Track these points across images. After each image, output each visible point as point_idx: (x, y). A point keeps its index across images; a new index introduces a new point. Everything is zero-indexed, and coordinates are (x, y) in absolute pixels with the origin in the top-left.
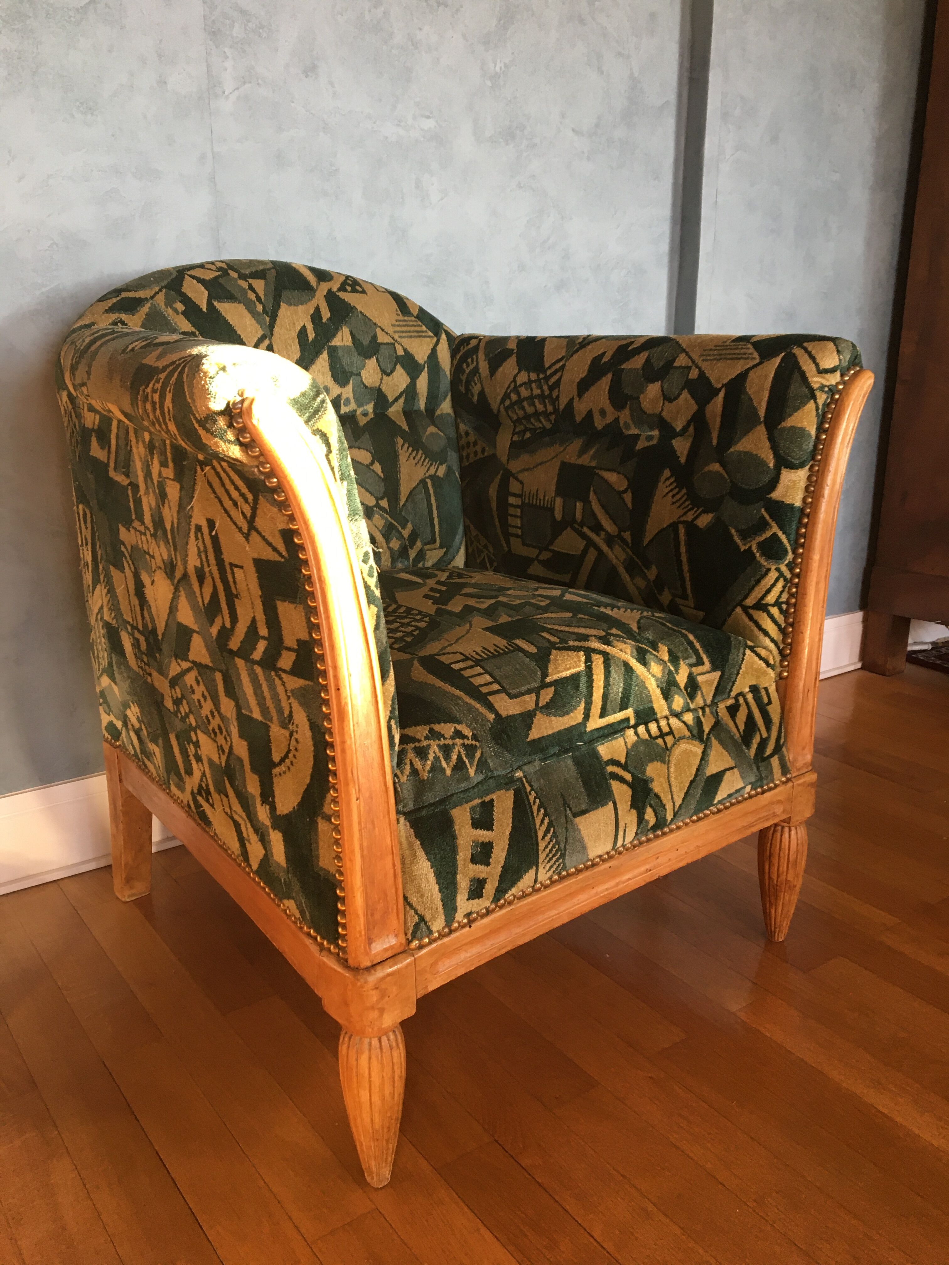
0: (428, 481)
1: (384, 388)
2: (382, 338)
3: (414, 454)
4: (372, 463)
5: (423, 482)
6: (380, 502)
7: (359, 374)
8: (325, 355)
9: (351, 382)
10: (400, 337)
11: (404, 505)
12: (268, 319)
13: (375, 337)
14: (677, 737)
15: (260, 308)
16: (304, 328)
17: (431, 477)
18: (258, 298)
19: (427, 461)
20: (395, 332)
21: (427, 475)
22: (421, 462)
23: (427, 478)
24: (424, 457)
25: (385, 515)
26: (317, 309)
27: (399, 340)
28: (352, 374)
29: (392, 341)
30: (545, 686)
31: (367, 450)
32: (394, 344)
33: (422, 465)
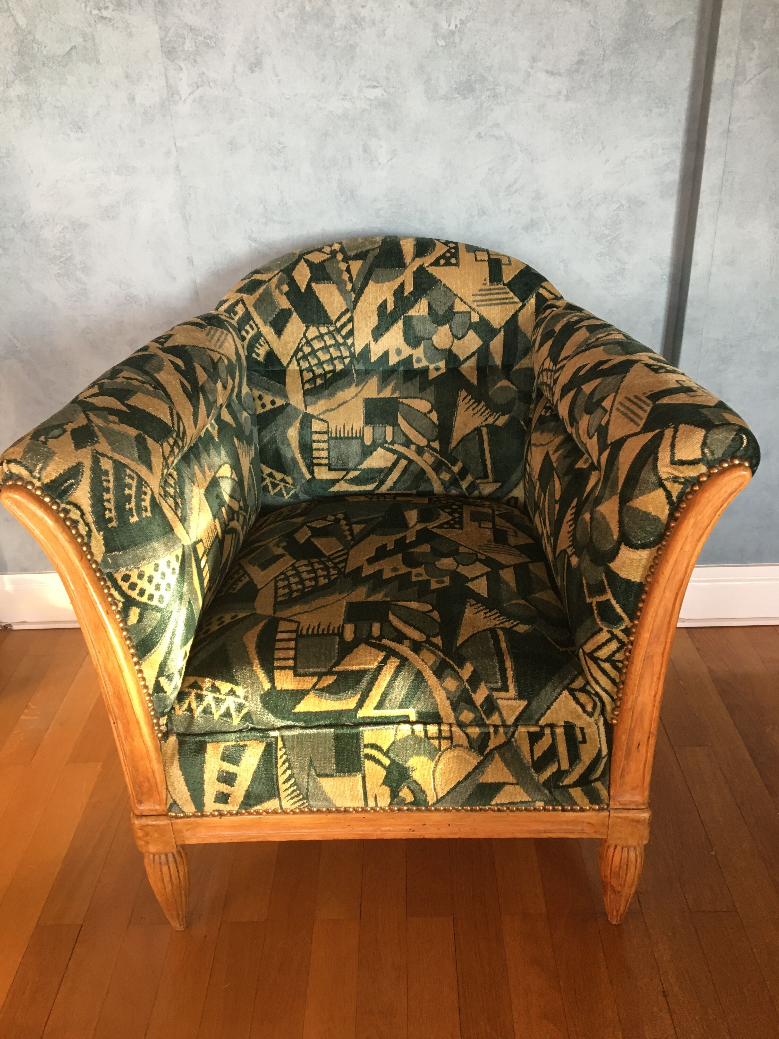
0: (484, 430)
1: (454, 350)
2: (459, 307)
3: (474, 406)
4: (430, 411)
5: (478, 430)
6: (431, 443)
7: (431, 339)
8: (400, 323)
9: (422, 345)
10: (478, 306)
11: (454, 448)
12: (354, 296)
13: (452, 306)
14: (454, 744)
15: (349, 286)
16: (385, 302)
17: (486, 426)
18: (351, 279)
19: (487, 412)
20: (474, 301)
21: (484, 424)
22: (479, 413)
23: (483, 426)
24: (484, 408)
25: (436, 454)
26: (402, 285)
27: (476, 308)
28: (423, 338)
29: (469, 310)
30: (330, 673)
31: (428, 401)
32: (469, 313)
33: (481, 415)
